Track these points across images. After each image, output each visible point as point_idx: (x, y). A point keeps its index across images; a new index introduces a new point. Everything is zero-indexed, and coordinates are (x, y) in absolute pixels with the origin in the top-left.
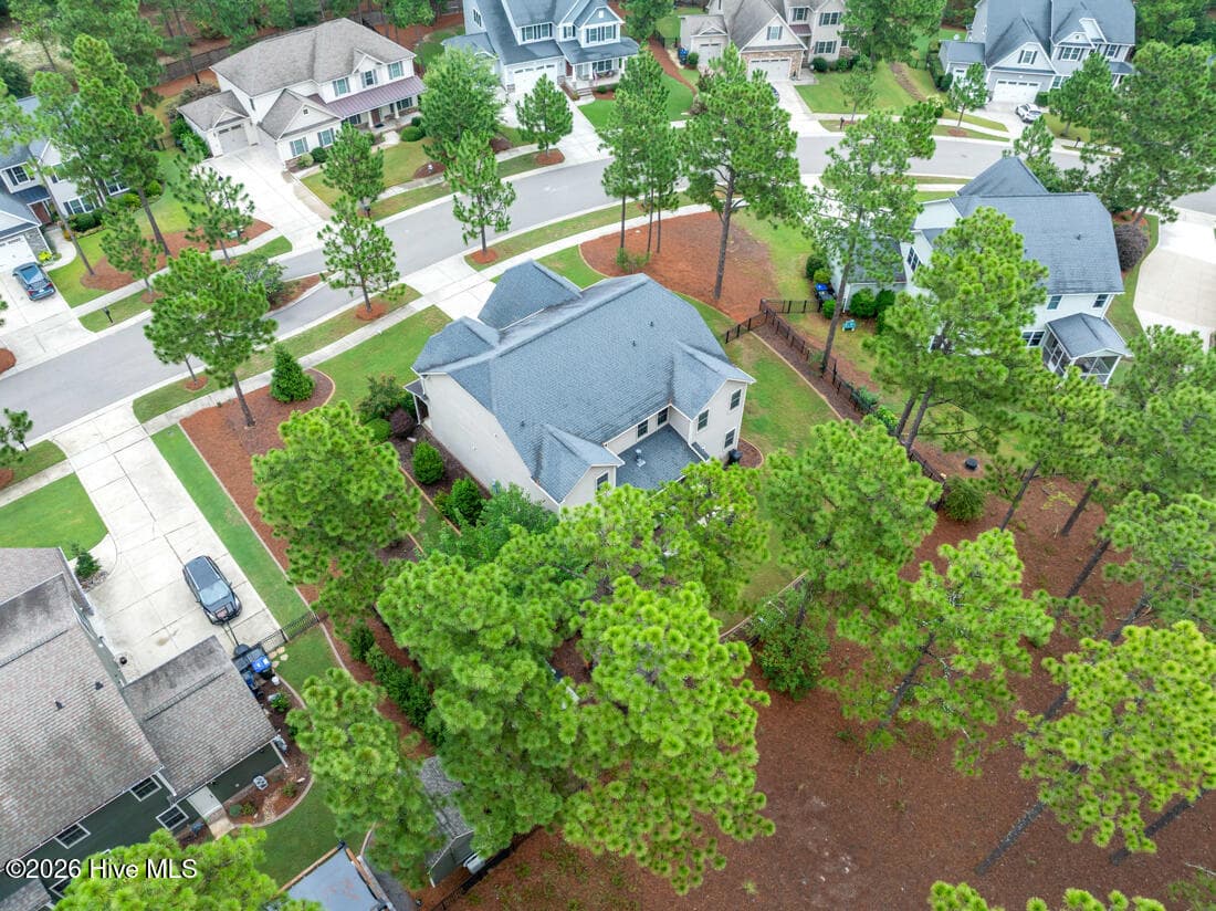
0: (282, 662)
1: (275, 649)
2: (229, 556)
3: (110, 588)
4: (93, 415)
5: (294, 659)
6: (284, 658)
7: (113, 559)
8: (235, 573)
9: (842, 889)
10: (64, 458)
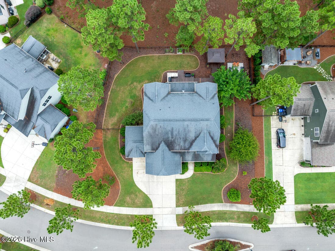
0: (275, 112)
1: (274, 116)
2: (272, 149)
3: (299, 157)
4: (284, 226)
5: (272, 111)
6: (274, 113)
7: (296, 166)
8: (273, 143)
9: (213, 4)
10: (296, 212)
